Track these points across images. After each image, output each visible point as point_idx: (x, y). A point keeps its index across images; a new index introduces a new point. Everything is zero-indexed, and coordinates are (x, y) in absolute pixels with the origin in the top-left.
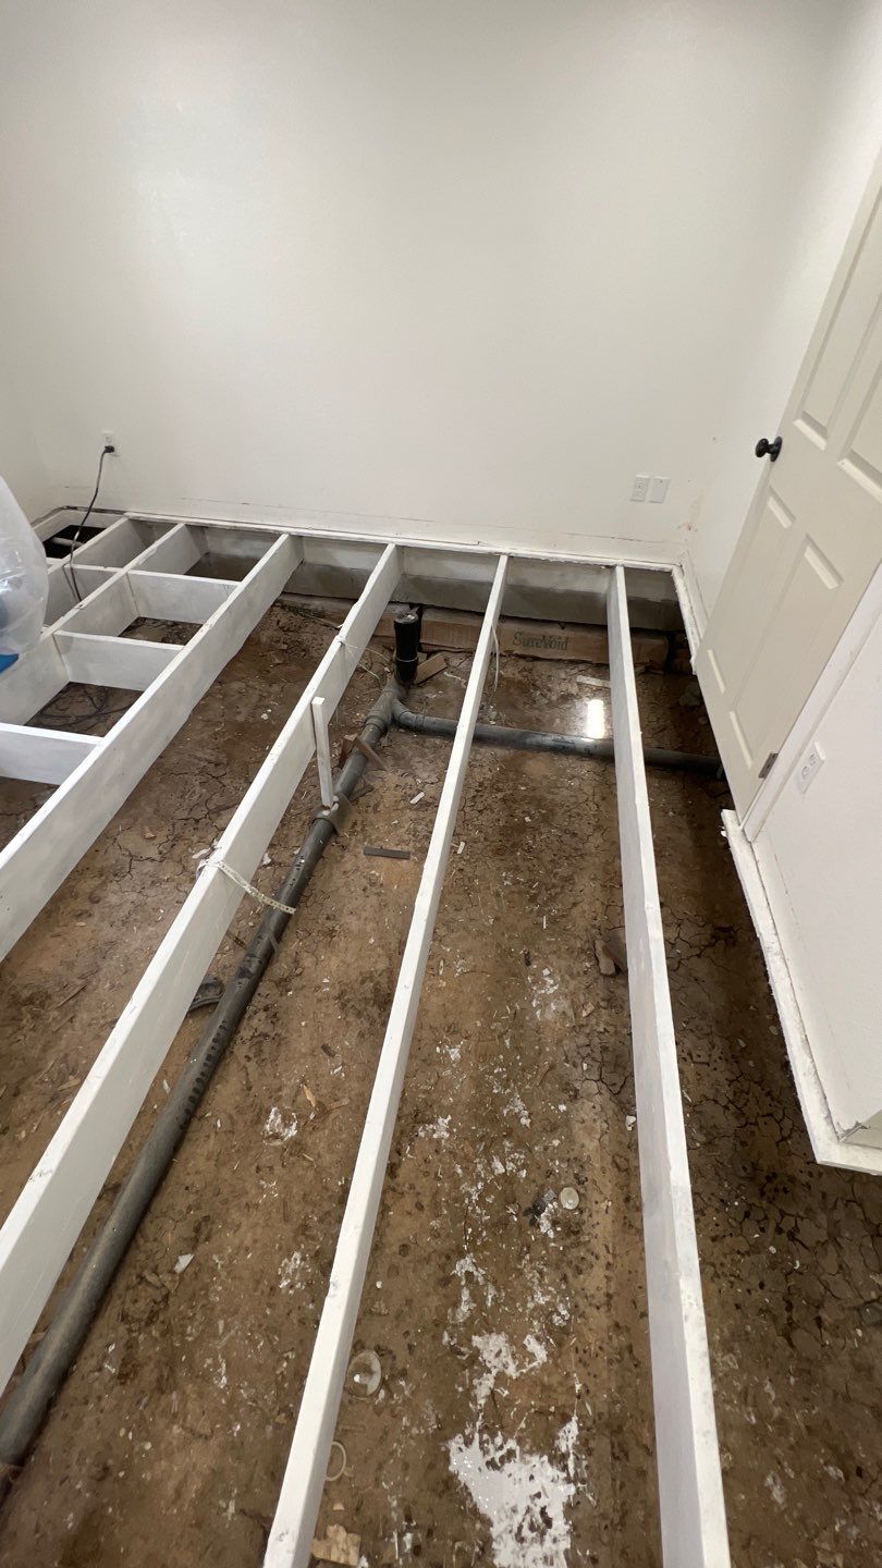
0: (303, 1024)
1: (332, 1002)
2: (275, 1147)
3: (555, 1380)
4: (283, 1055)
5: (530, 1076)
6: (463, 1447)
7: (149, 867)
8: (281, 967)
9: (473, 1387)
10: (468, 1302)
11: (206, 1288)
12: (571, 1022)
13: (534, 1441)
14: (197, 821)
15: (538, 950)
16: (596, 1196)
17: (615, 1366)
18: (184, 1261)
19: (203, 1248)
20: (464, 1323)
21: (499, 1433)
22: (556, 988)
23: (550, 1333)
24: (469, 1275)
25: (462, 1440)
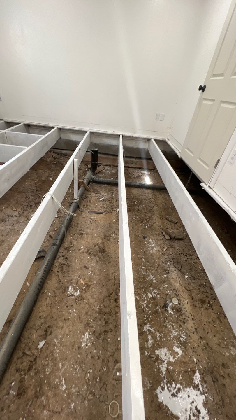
0: (76, 260)
1: (85, 253)
2: (73, 299)
3: (187, 359)
4: (71, 270)
5: (153, 269)
6: (162, 391)
7: (15, 218)
8: (66, 244)
9: (160, 368)
10: (151, 339)
11: (52, 352)
12: (161, 252)
13: (186, 382)
14: (31, 206)
15: (147, 235)
16: (183, 299)
17: (205, 351)
18: (42, 344)
19: (49, 337)
20: (151, 347)
21: (173, 383)
22: (154, 244)
23: (181, 344)
24: (149, 330)
25: (160, 389)
